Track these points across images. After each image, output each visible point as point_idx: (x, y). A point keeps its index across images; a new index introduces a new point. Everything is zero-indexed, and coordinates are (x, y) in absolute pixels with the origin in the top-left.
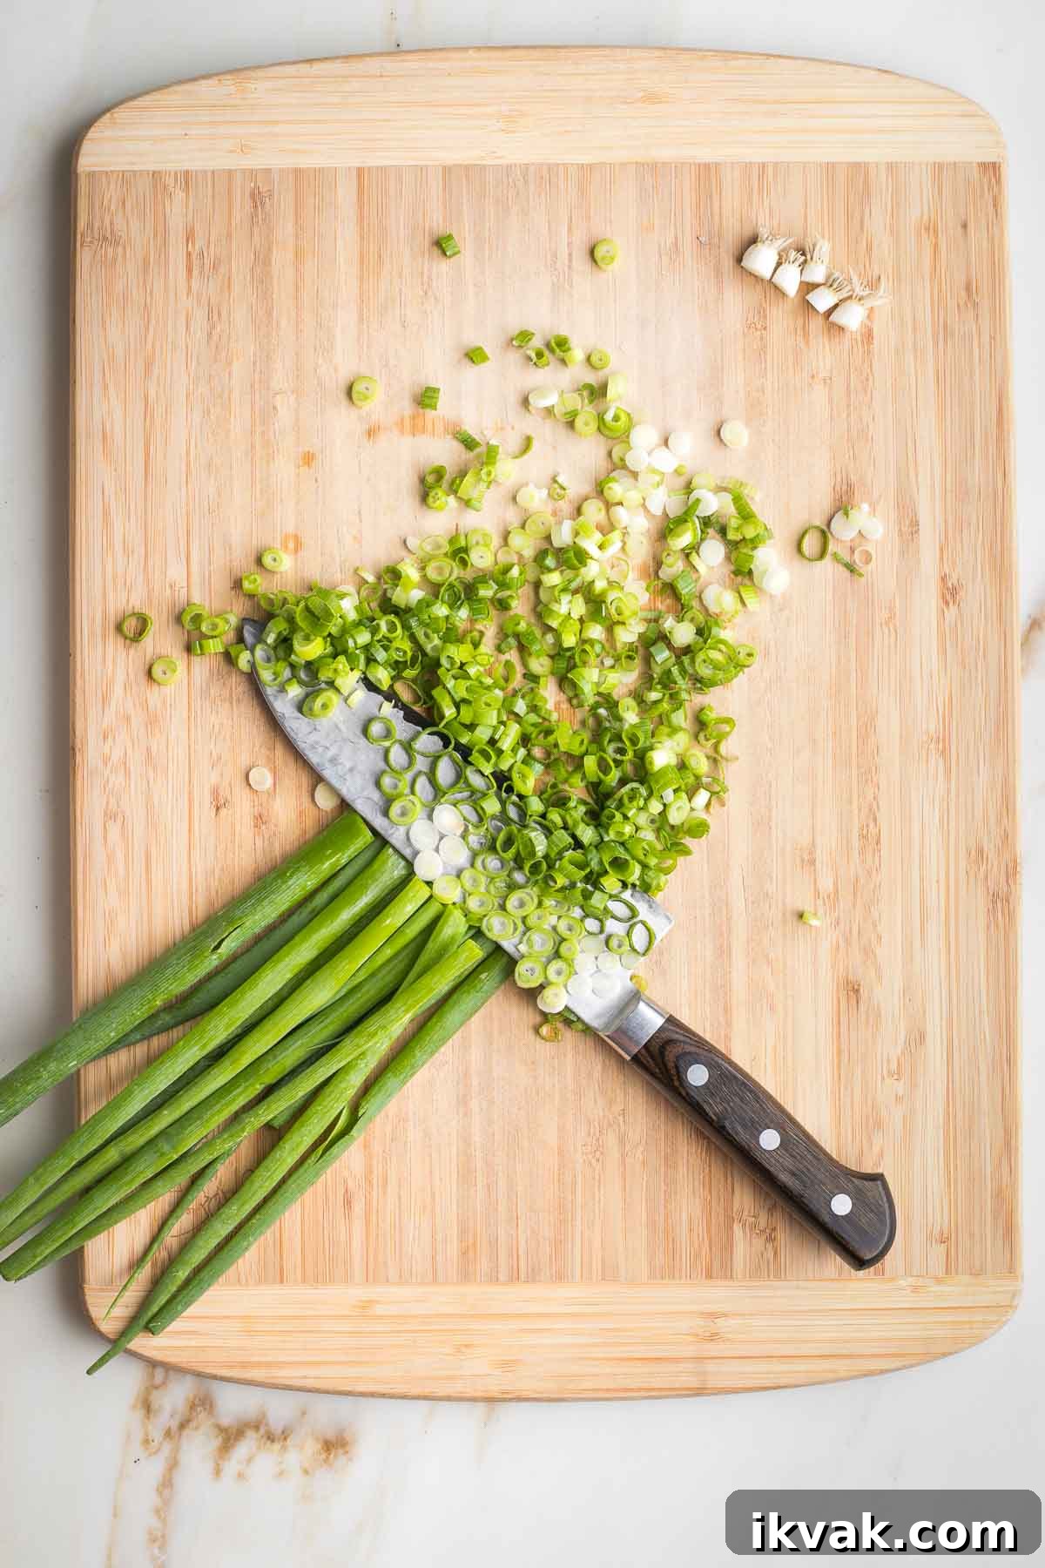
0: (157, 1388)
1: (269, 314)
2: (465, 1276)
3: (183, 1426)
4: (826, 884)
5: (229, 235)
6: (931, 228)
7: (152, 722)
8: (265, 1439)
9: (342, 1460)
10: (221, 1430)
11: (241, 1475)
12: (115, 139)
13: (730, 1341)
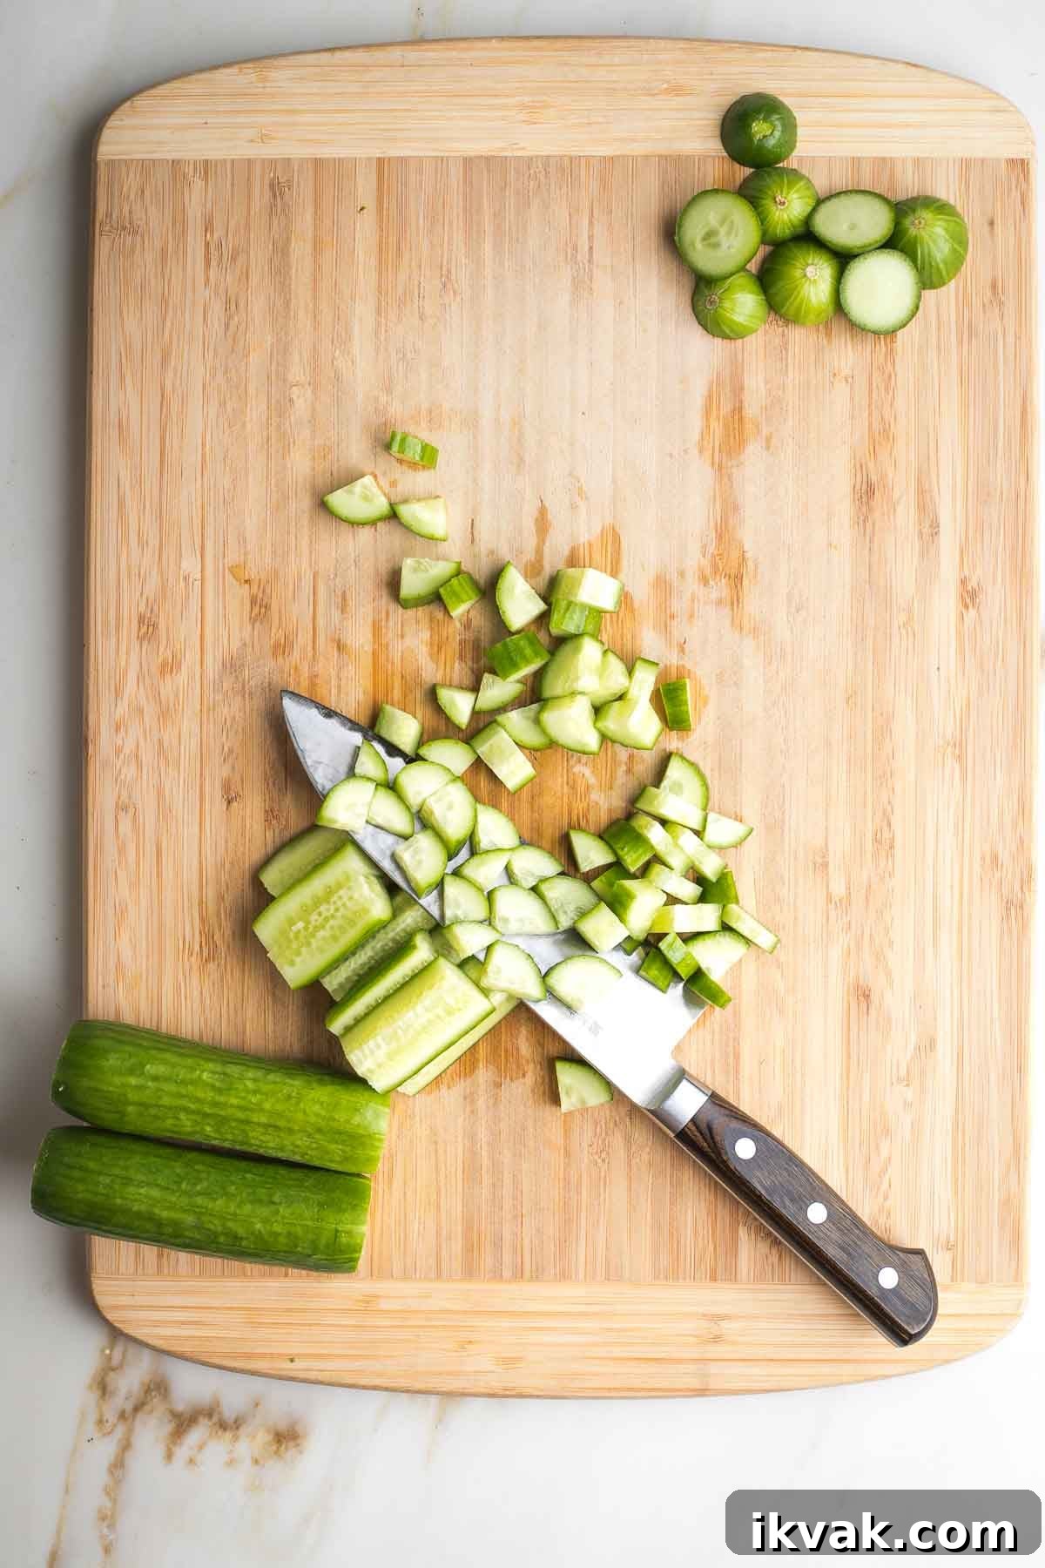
0: (113, 1370)
1: (287, 303)
2: (470, 1272)
3: (136, 1409)
4: (838, 889)
5: (247, 225)
7: (165, 714)
8: (218, 1426)
9: (292, 1452)
10: (175, 1415)
11: (191, 1461)
12: (134, 128)
13: (734, 1343)
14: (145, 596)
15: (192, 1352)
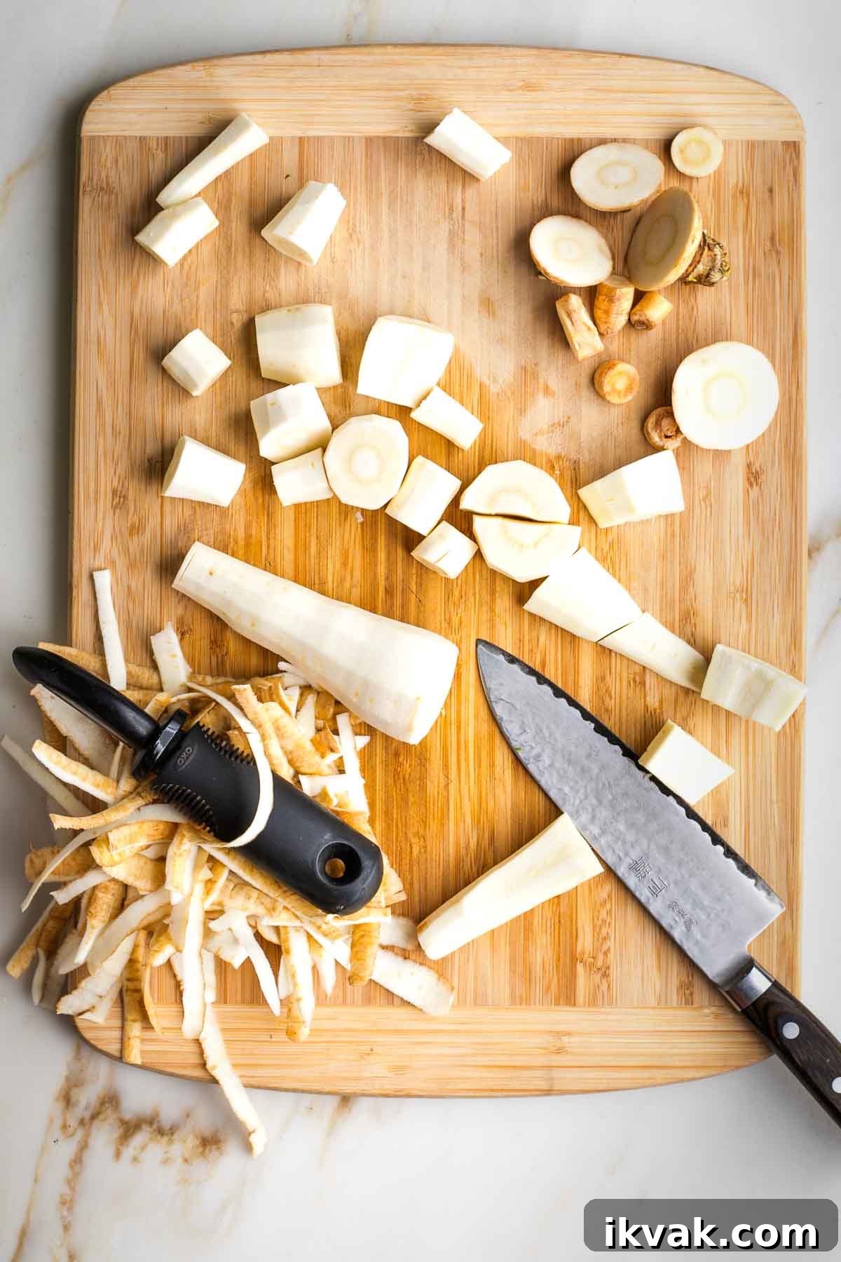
0: (75, 1086)
3: (93, 1117)
4: (653, 701)
6: (744, 192)
7: (132, 566)
8: (156, 1133)
9: (215, 1153)
10: (123, 1122)
11: (135, 1159)
12: (111, 111)
13: (573, 1053)
14: (117, 474)
15: (151, 1063)
